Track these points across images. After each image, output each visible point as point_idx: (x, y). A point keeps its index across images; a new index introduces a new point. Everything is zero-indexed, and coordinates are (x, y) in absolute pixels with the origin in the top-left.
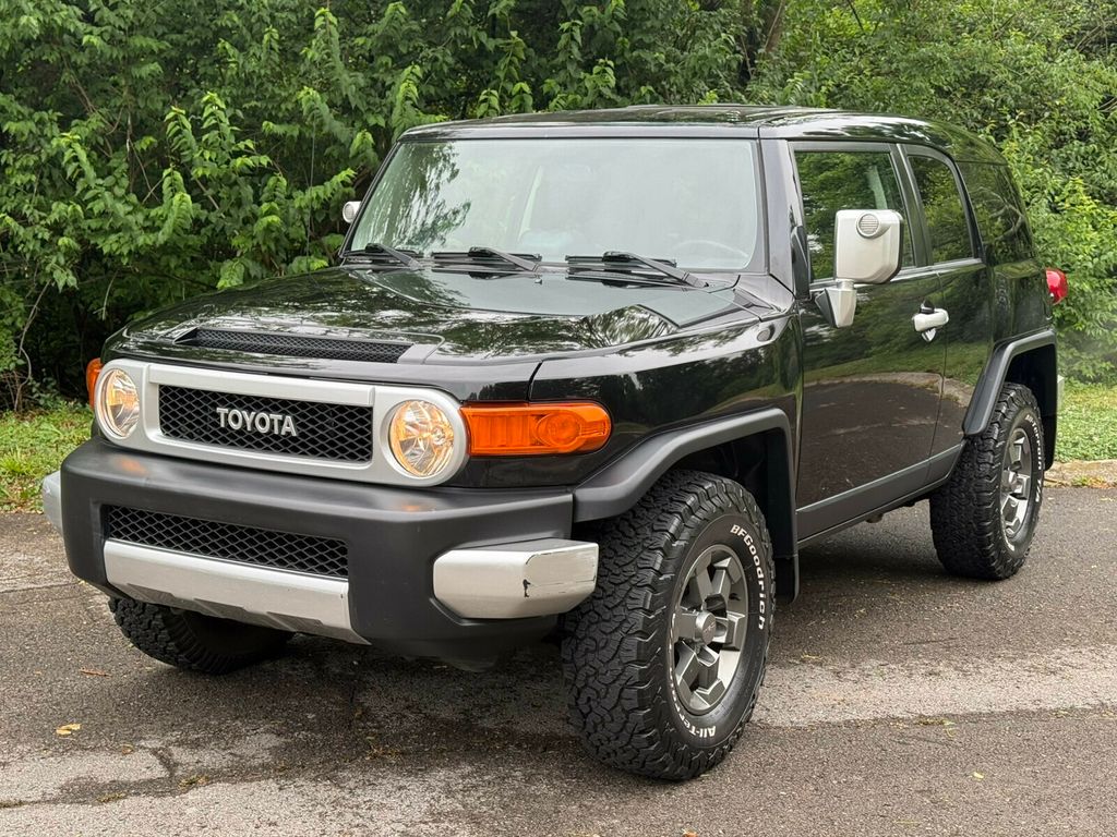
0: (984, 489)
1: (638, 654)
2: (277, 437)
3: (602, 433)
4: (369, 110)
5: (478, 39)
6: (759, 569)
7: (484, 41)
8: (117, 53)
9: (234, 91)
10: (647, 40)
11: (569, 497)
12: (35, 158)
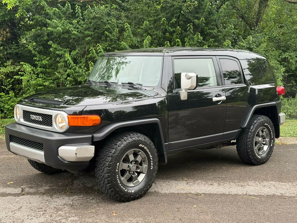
0: (248, 141)
1: (107, 171)
2: (39, 121)
3: (98, 122)
4: (141, 46)
5: (168, 28)
6: (150, 155)
7: (170, 29)
8: (81, 35)
9: (109, 43)
10: (212, 27)
11: (91, 136)
12: (64, 59)
